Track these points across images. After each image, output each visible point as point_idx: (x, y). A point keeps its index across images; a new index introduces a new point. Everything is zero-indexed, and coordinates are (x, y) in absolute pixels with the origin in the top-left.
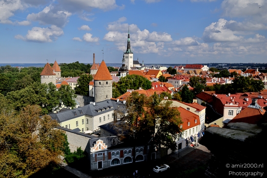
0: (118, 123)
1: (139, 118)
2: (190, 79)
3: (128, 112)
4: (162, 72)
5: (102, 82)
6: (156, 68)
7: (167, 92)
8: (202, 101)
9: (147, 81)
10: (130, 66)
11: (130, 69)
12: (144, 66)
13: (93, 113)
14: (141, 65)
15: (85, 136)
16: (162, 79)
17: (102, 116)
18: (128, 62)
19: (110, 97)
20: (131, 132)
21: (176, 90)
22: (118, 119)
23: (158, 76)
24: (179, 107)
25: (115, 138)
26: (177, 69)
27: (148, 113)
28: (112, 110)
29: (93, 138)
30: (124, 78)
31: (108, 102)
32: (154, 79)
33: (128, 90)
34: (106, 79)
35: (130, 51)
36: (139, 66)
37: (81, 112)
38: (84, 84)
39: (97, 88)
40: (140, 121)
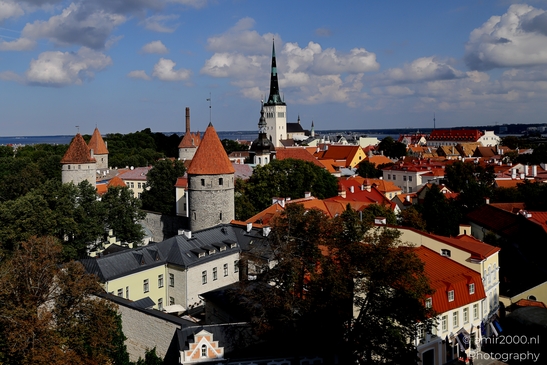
0: (251, 288)
1: (308, 276)
2: (447, 170)
3: (277, 258)
4: (366, 151)
5: (207, 179)
6: (349, 141)
7: (383, 205)
8: (487, 232)
9: (327, 176)
10: (278, 138)
11: (278, 145)
12: (316, 137)
13: (186, 258)
14: (307, 133)
15: (167, 320)
16: (365, 169)
17: (208, 267)
18: (273, 128)
19: (230, 216)
20: (288, 312)
21: (408, 198)
22: (251, 278)
23: (355, 161)
24: (418, 246)
25: (244, 327)
26: (407, 141)
27: (331, 262)
28: (234, 252)
29: (185, 326)
30: (264, 168)
31: (223, 231)
32: (345, 171)
33: (274, 201)
34: (219, 171)
35: (279, 98)
36: (301, 136)
37: (154, 254)
38: (162, 184)
39: (195, 195)
40: (310, 283)
